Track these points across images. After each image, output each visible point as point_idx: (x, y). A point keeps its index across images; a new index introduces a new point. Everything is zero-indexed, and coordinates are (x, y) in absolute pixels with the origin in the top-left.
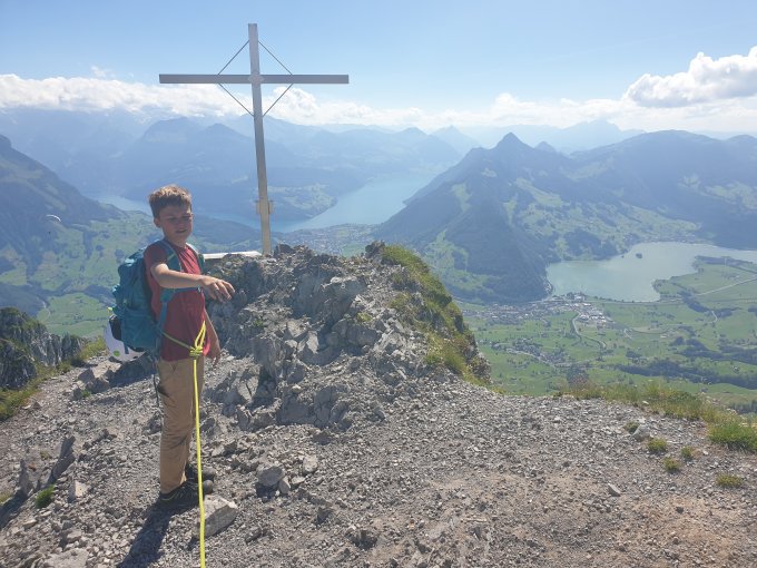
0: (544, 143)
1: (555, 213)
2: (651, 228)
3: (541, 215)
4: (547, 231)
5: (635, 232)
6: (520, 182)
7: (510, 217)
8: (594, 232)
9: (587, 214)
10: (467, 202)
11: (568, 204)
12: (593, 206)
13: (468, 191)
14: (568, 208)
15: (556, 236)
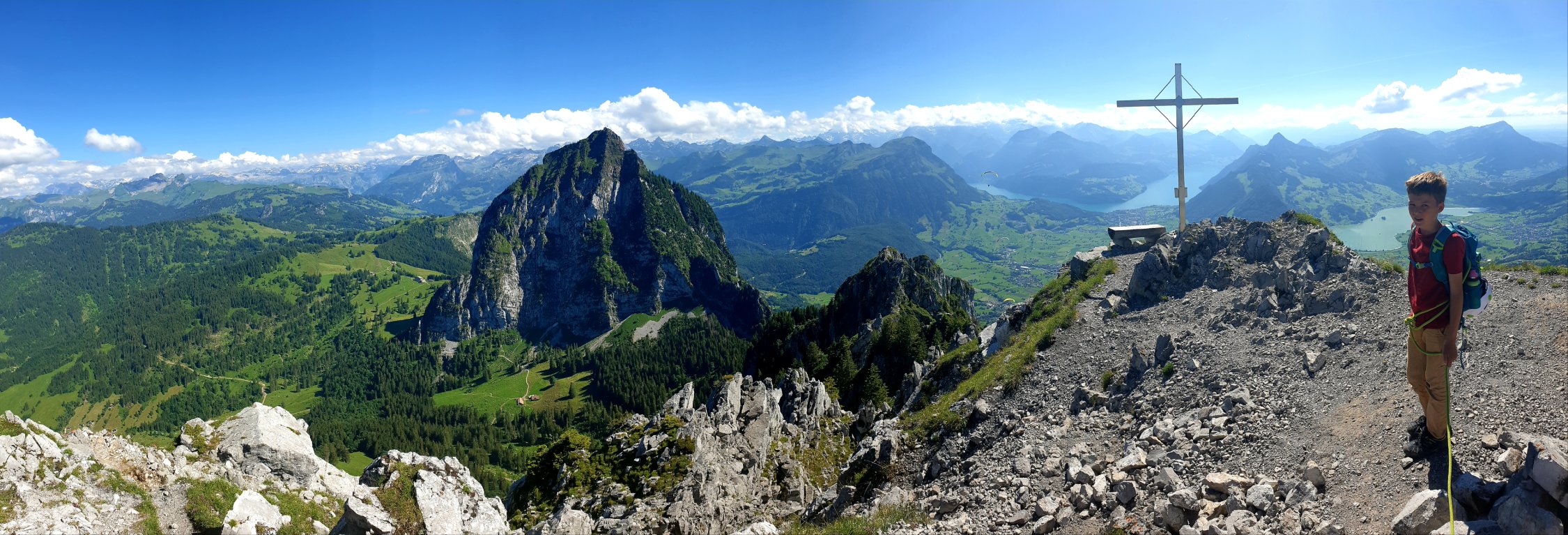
0: (1303, 140)
1: (1318, 192)
2: (1389, 198)
3: (1306, 194)
4: (1313, 205)
5: (1378, 202)
6: (1289, 170)
7: (1284, 196)
8: (1349, 204)
9: (1342, 191)
10: (1249, 186)
11: (1327, 185)
12: (1346, 185)
13: (1249, 178)
14: (1327, 188)
15: (1320, 209)
